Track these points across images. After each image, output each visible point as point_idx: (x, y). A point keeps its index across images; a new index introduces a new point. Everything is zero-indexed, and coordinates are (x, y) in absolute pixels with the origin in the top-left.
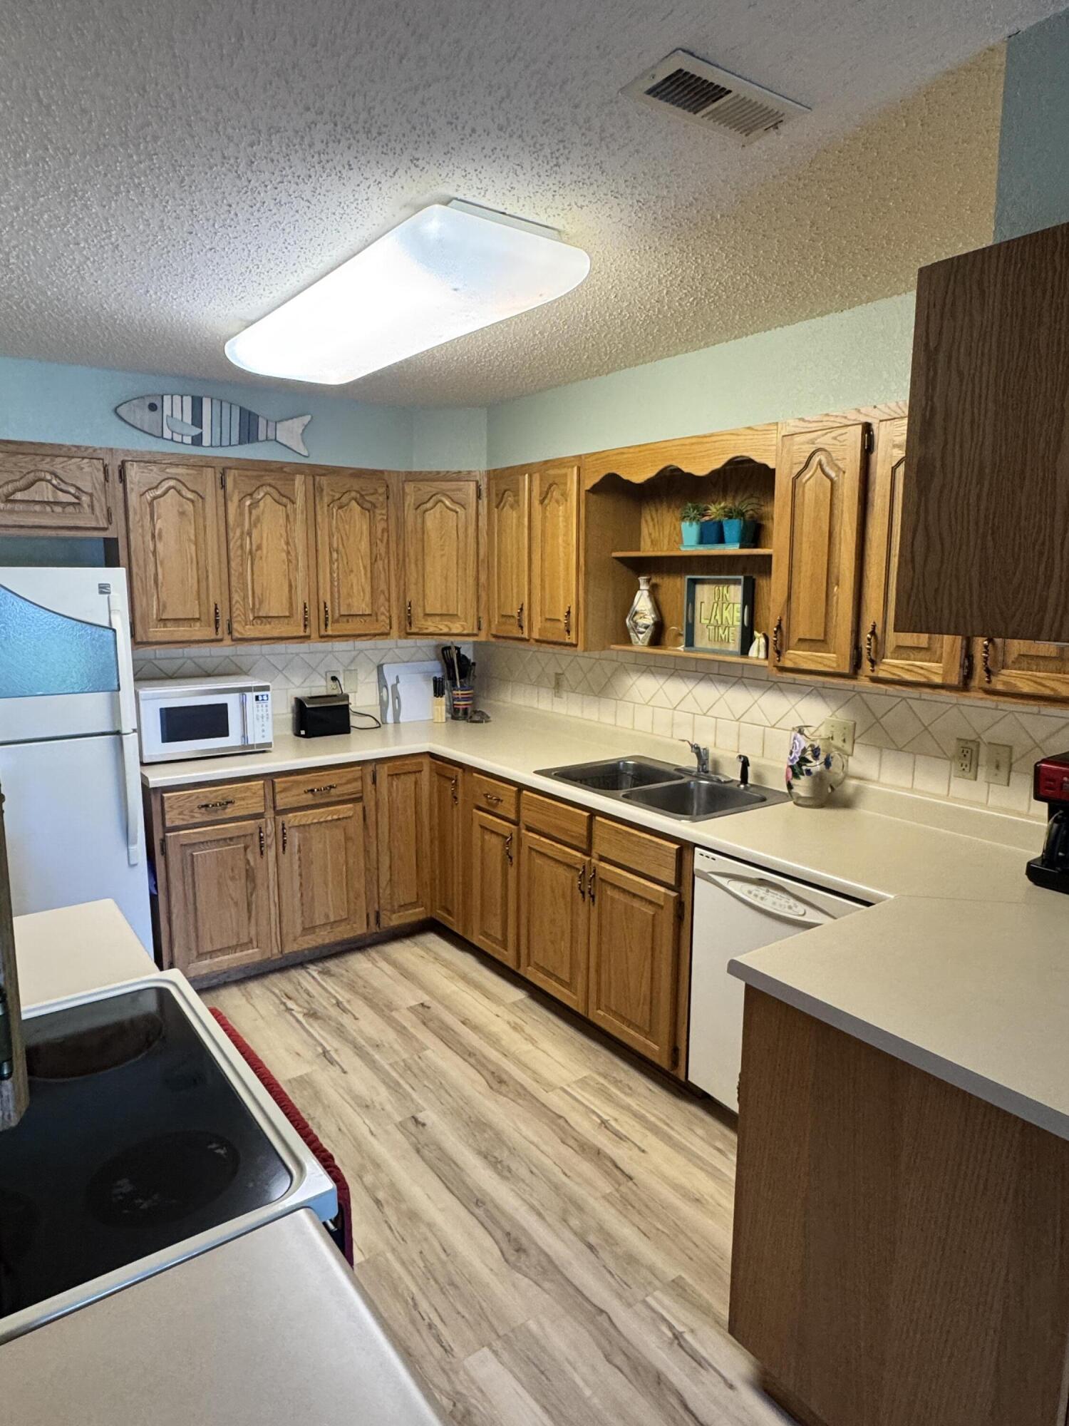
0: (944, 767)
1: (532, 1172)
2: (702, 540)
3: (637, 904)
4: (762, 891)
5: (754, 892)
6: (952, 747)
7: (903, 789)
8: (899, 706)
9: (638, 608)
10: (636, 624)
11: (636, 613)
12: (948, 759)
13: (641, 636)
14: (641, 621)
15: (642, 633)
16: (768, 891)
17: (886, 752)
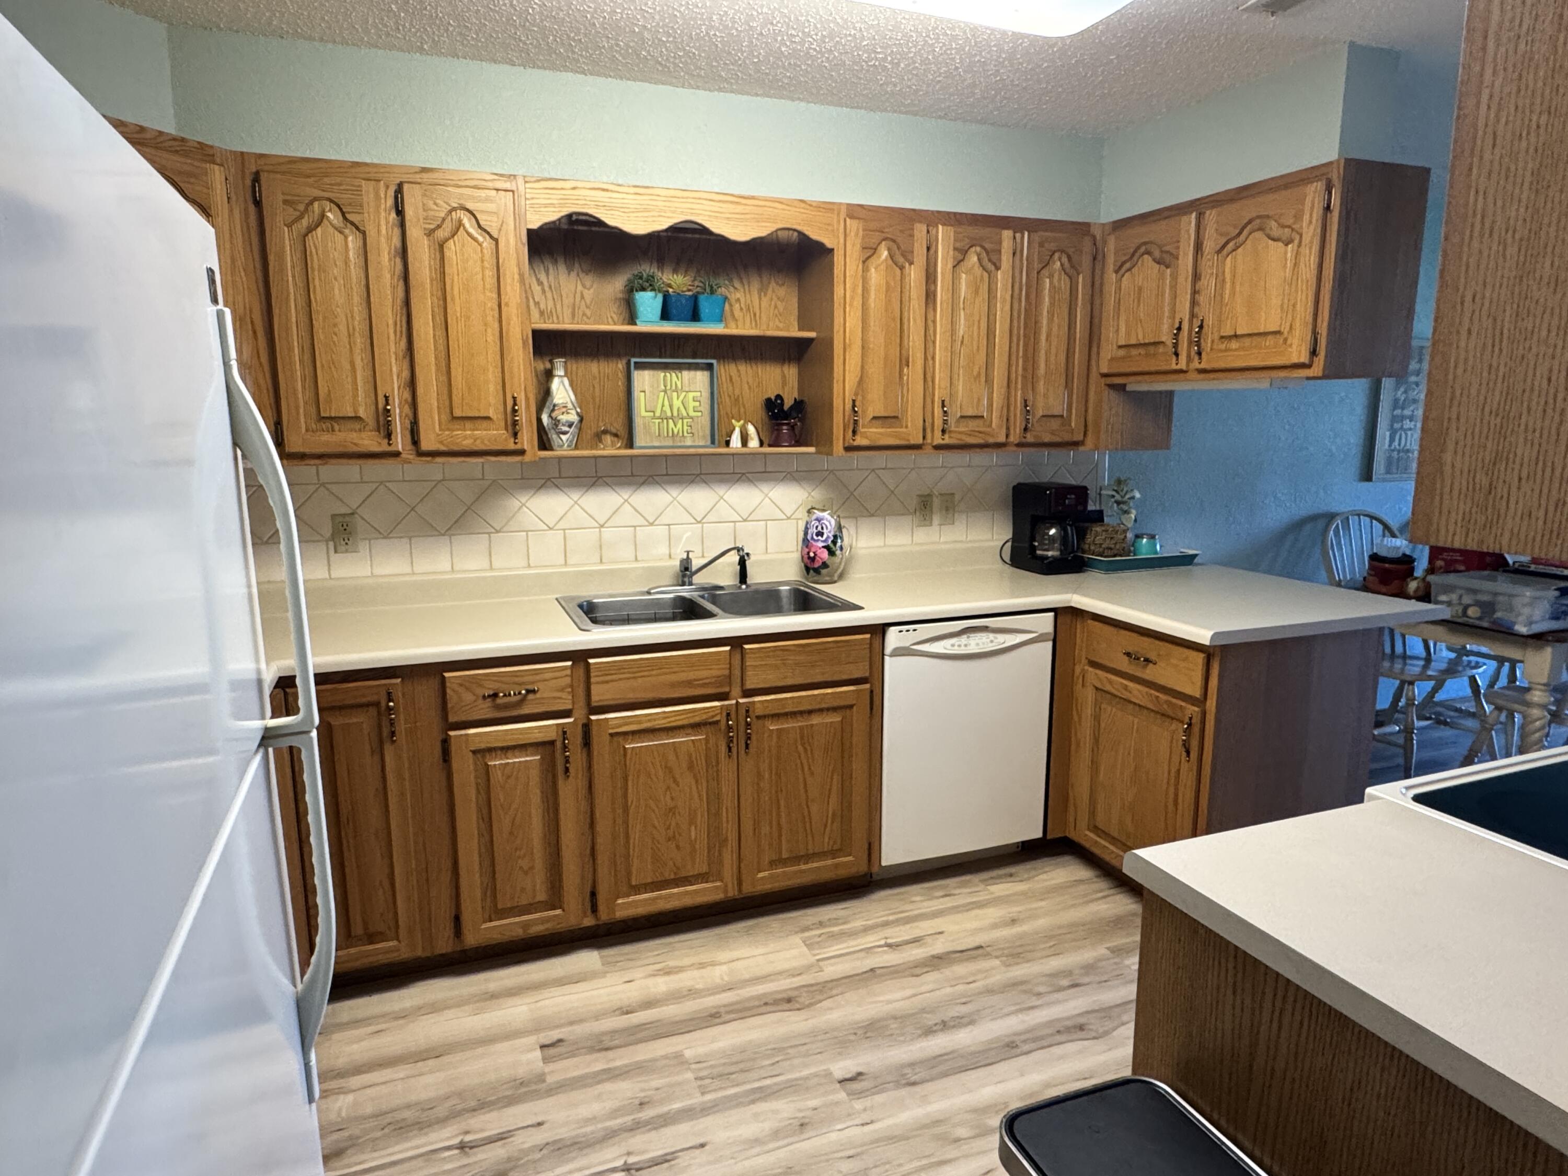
0: (907, 520)
1: (964, 1003)
2: (665, 315)
3: (816, 720)
4: (963, 639)
5: (957, 644)
6: (913, 503)
7: (880, 547)
8: (869, 477)
9: (556, 401)
10: (556, 422)
11: (554, 406)
12: (911, 514)
13: (564, 437)
14: (564, 418)
15: (565, 433)
16: (968, 637)
17: (860, 520)
